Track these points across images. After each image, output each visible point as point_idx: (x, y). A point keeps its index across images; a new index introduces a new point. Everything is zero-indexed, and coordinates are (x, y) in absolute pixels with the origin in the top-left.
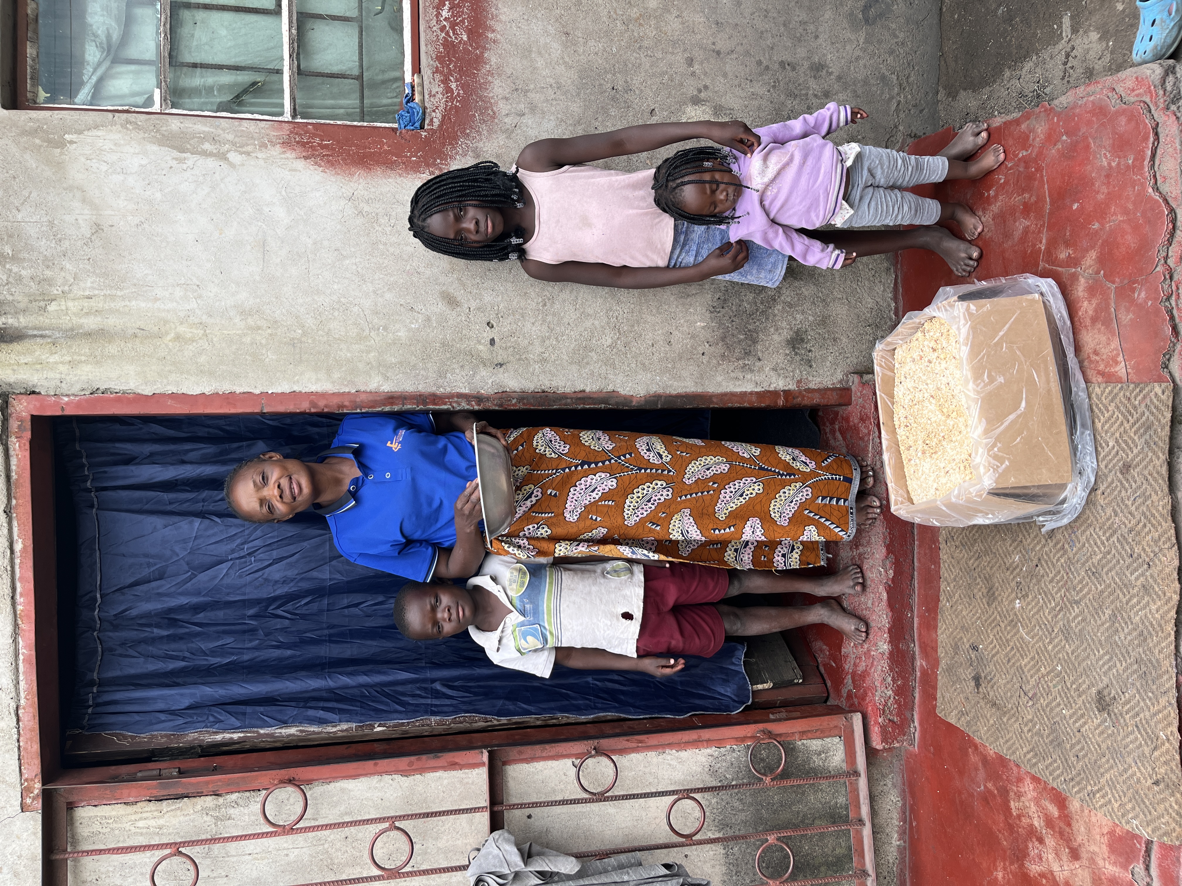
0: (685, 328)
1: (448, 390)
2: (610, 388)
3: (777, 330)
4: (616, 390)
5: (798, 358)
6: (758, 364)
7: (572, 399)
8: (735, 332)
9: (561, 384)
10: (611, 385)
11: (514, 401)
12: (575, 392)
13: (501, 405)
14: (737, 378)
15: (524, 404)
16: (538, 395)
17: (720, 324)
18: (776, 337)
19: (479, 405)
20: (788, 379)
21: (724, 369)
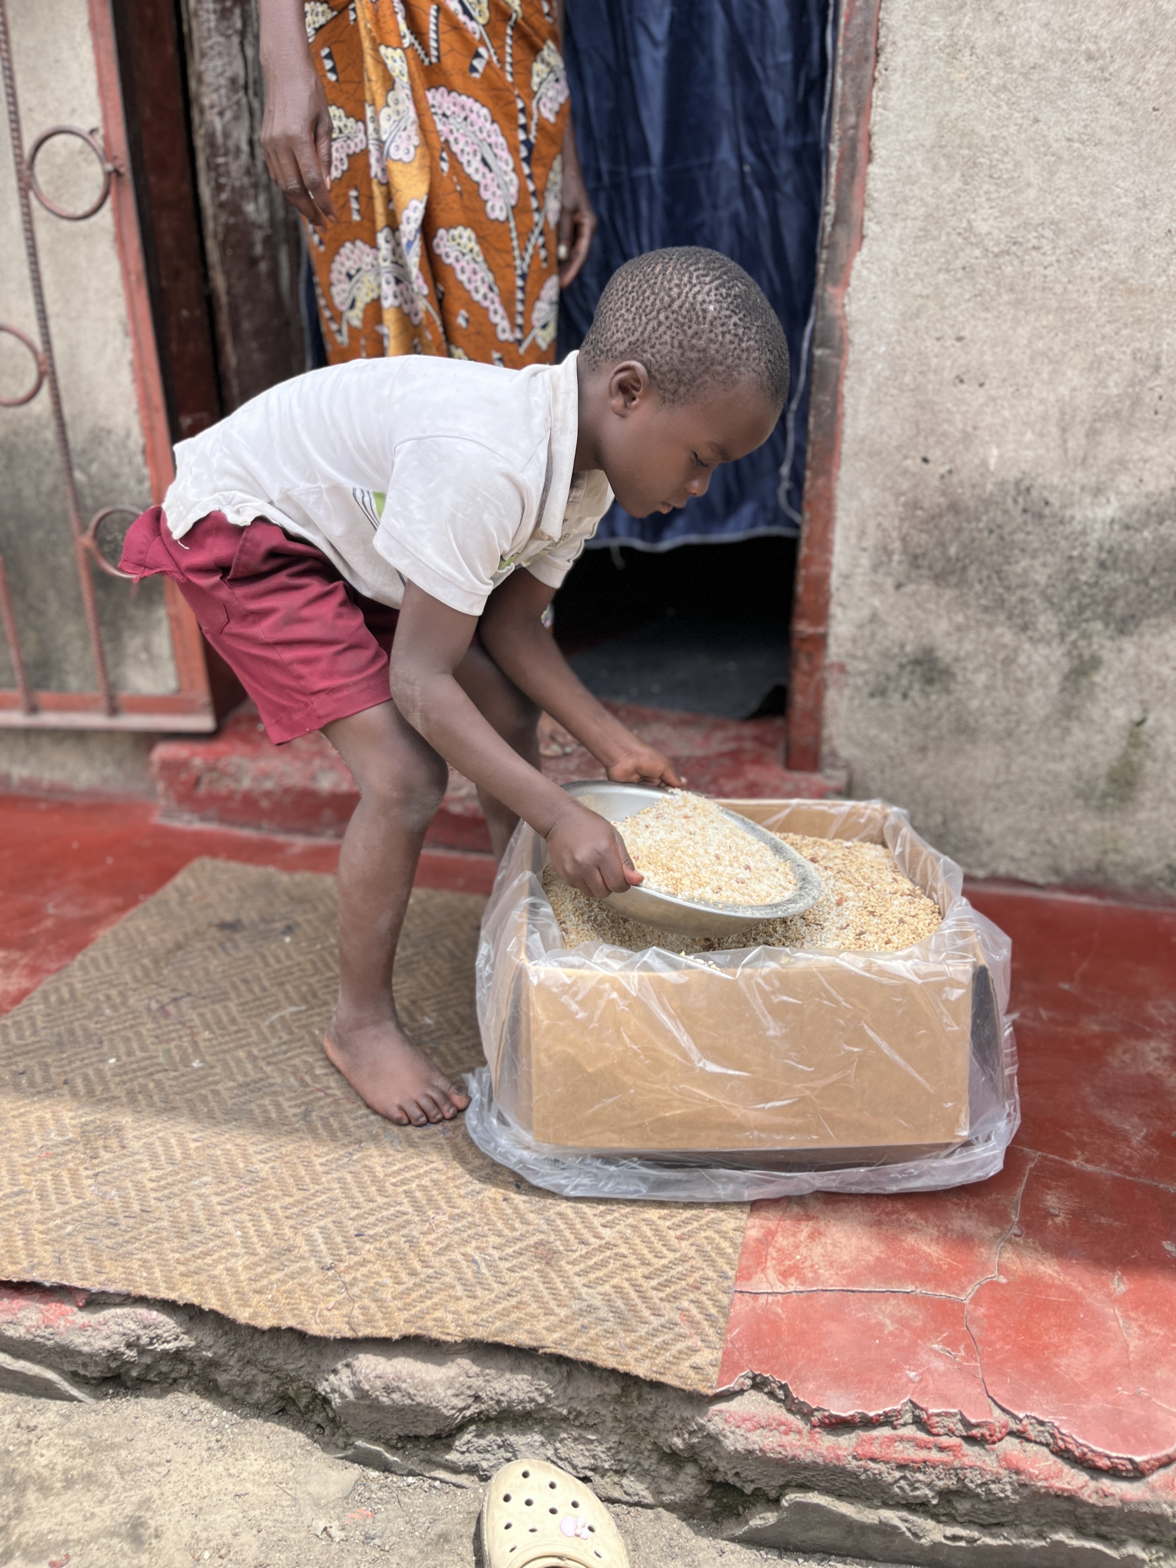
0: (988, 419)
2: (871, 228)
3: (959, 628)
4: (866, 242)
5: (892, 669)
6: (890, 582)
7: (857, 128)
8: (965, 536)
9: (894, 97)
10: (877, 229)
14: (862, 534)
16: (872, 38)
17: (988, 503)
18: (944, 625)
20: (849, 645)
21: (885, 506)
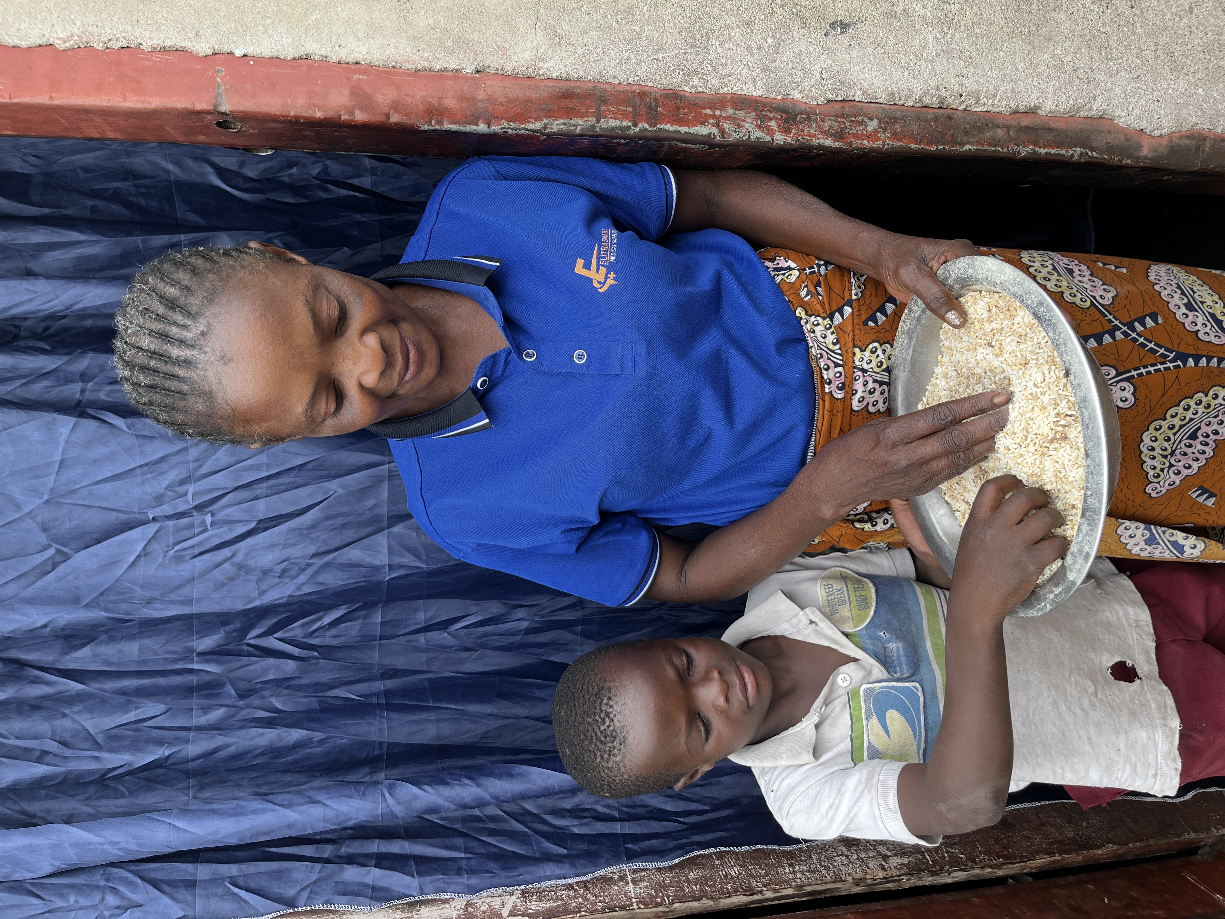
1: (713, 83)
2: (1097, 107)
4: (1109, 112)
7: (1008, 127)
9: (985, 86)
10: (1100, 99)
11: (872, 125)
12: (1015, 112)
13: (839, 135)
15: (895, 135)
16: (930, 114)
19: (787, 131)
